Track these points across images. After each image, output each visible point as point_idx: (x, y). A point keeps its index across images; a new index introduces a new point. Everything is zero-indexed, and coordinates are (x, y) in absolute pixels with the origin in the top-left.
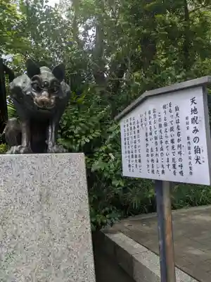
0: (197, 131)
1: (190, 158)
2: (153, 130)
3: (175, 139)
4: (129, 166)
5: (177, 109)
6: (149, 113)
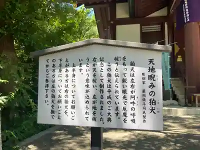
0: (154, 86)
1: (144, 108)
2: (98, 78)
3: (128, 90)
4: (52, 112)
5: (133, 64)
6: (94, 60)
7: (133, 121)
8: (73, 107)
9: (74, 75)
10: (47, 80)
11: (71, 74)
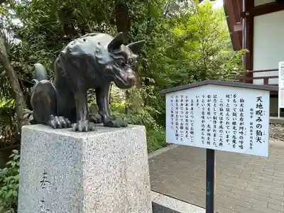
0: (261, 120)
1: (251, 138)
2: (212, 111)
3: (238, 122)
4: (177, 135)
5: (242, 101)
6: (209, 97)
7: (241, 147)
8: (192, 133)
9: (192, 109)
10: (172, 112)
11: (189, 107)
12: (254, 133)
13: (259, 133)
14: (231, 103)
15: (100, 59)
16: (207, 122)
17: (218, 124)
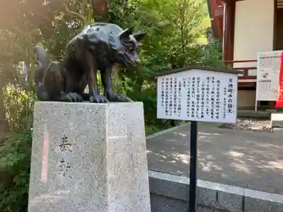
0: (231, 96)
1: (225, 110)
2: (196, 91)
3: (215, 98)
4: (167, 111)
5: (218, 82)
6: (194, 79)
8: (179, 109)
9: (180, 89)
10: (163, 92)
11: (178, 87)
12: (227, 106)
13: (230, 106)
14: (211, 83)
15: (114, 46)
16: (192, 99)
17: (200, 101)
